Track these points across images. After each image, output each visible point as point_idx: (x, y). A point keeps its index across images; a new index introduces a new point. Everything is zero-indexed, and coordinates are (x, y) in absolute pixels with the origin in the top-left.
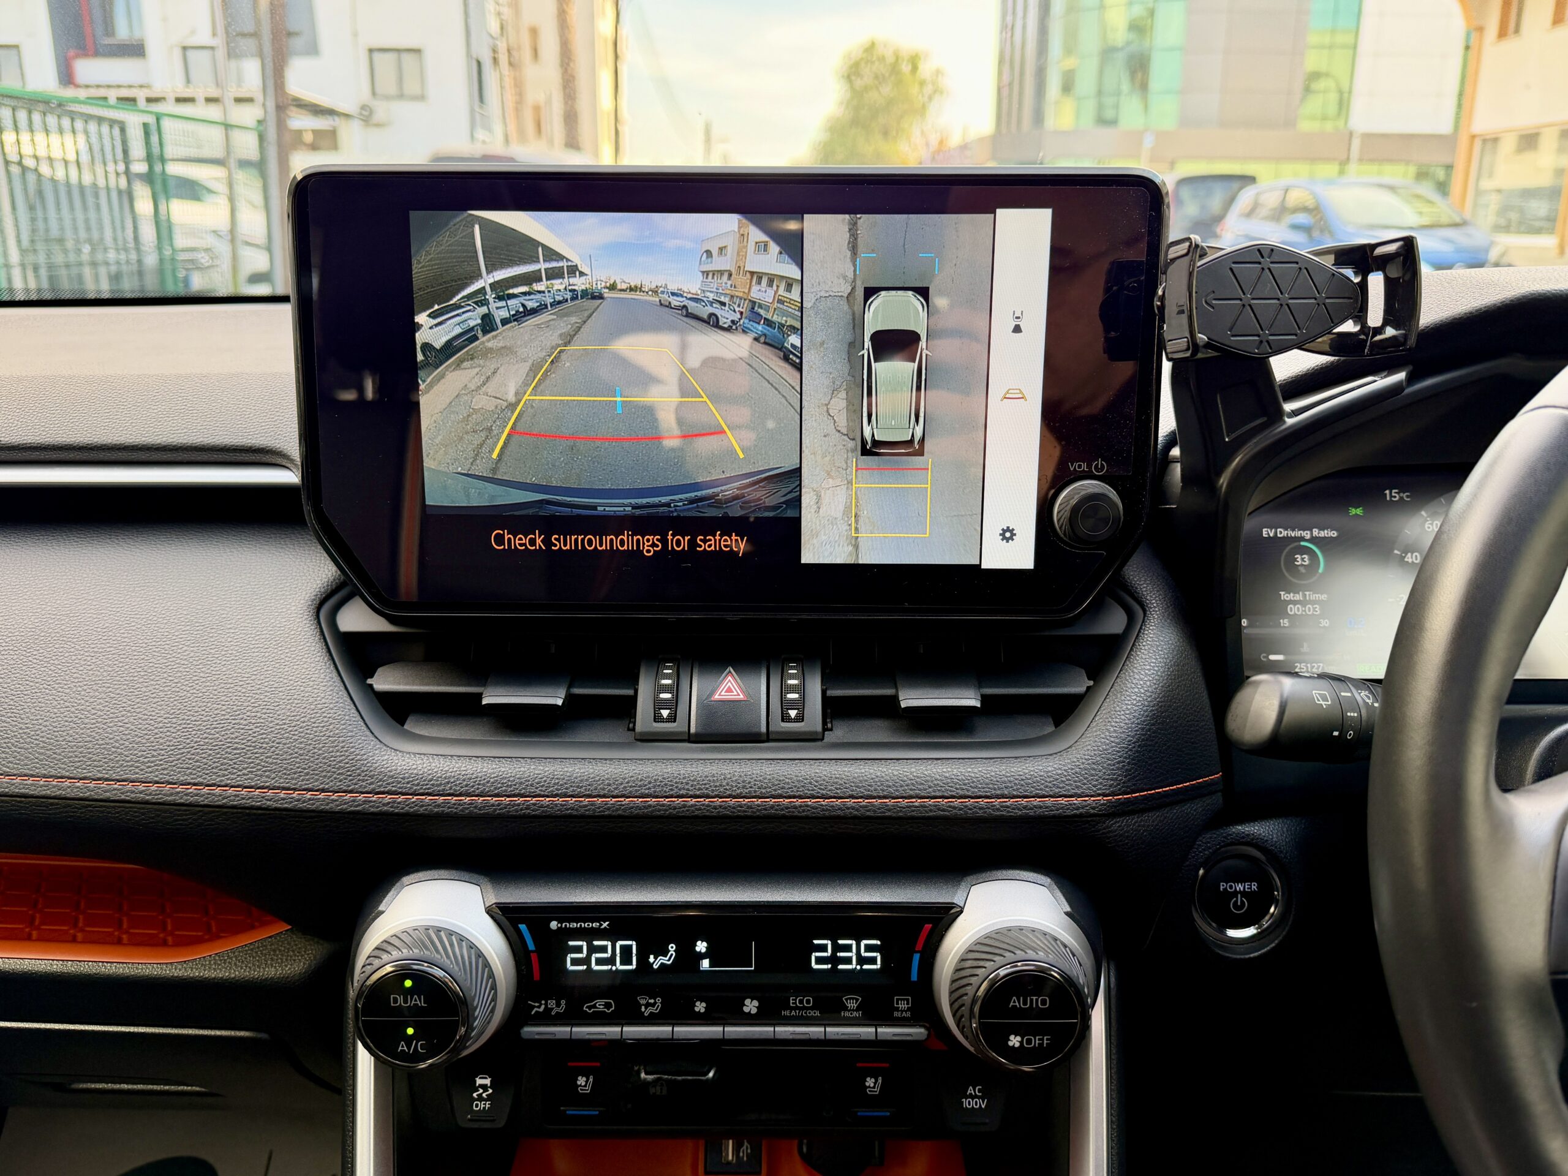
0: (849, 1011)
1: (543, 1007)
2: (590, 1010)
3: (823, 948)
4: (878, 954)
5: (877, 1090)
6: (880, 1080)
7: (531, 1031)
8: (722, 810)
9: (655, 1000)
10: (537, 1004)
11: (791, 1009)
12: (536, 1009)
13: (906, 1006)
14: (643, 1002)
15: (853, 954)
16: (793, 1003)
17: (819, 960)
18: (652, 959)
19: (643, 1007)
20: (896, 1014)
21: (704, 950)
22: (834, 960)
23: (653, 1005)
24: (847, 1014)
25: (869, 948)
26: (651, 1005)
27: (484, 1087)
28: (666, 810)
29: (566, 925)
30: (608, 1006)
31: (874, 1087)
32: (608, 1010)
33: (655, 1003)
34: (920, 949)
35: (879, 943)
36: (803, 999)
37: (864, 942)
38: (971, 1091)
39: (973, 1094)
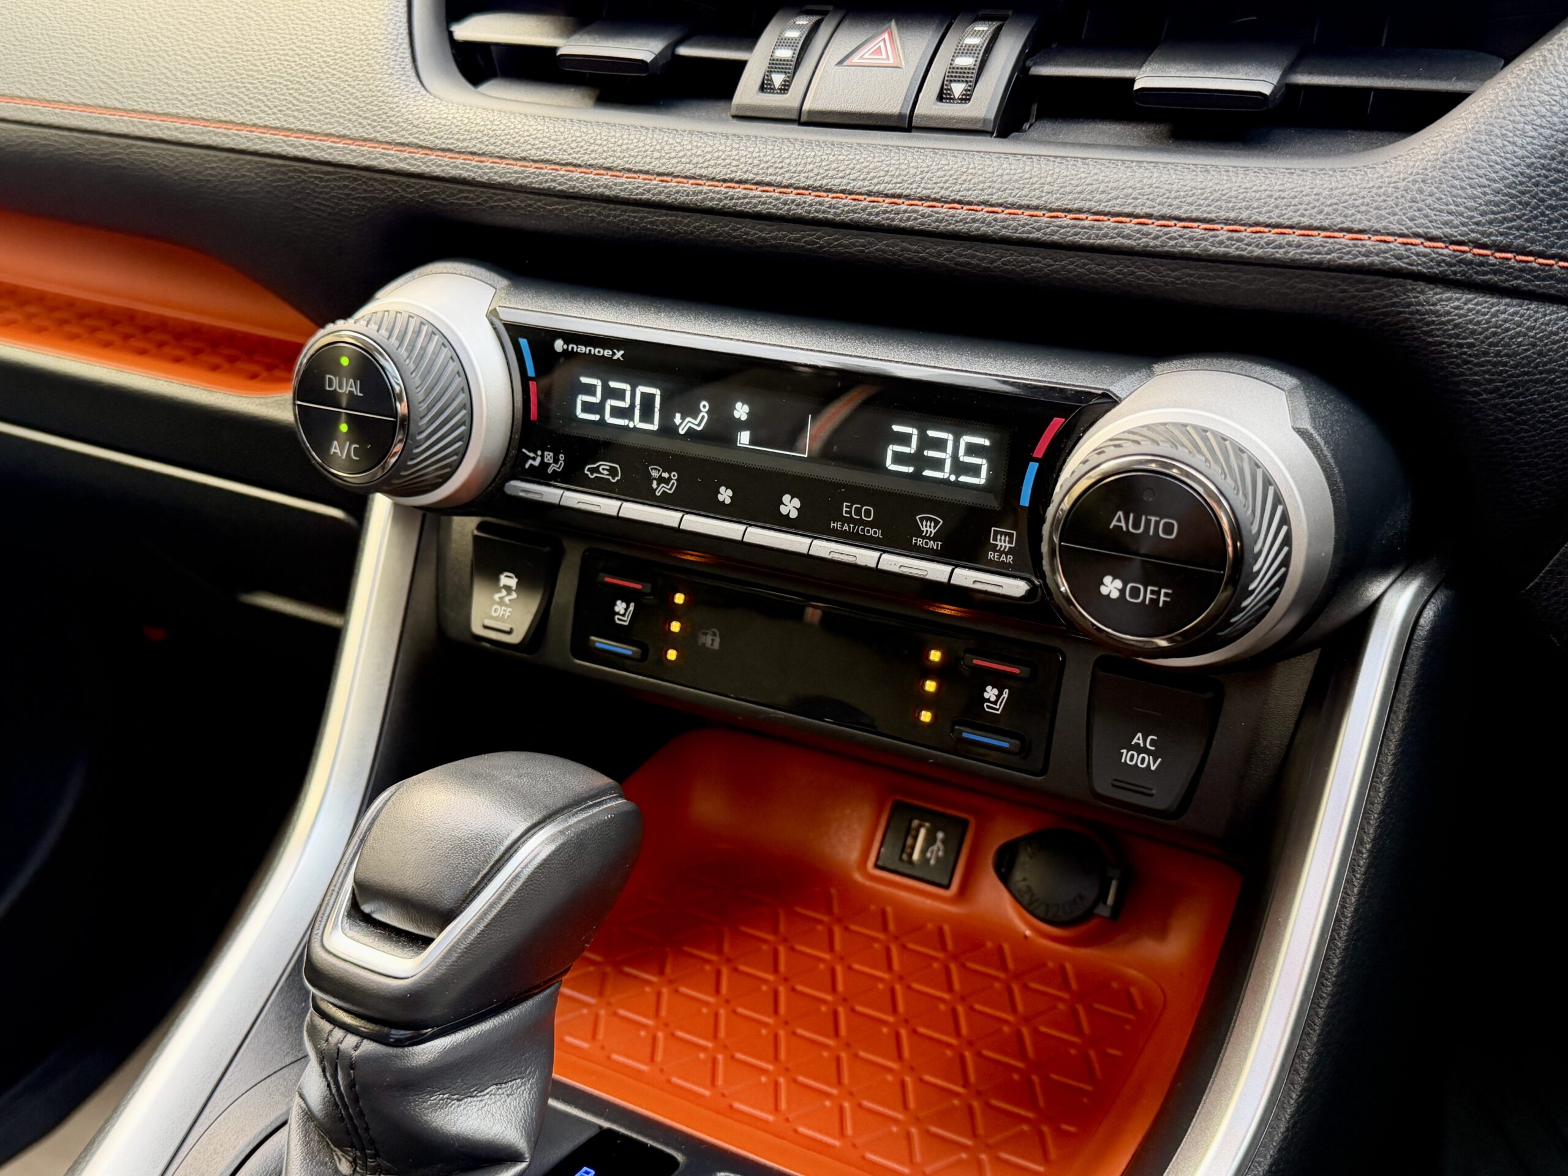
0: (924, 537)
1: (539, 459)
2: (592, 474)
3: (905, 439)
4: (985, 461)
5: (999, 708)
6: (1006, 694)
7: (520, 488)
8: (793, 207)
9: (670, 473)
10: (532, 455)
11: (844, 520)
12: (530, 462)
13: (1008, 545)
14: (655, 474)
15: (946, 456)
16: (847, 512)
17: (899, 458)
18: (678, 419)
19: (655, 482)
20: (991, 555)
21: (744, 418)
22: (919, 460)
23: (667, 481)
24: (920, 542)
25: (972, 450)
26: (663, 480)
27: (508, 588)
28: (720, 200)
29: (573, 348)
30: (613, 472)
31: (995, 703)
32: (613, 478)
33: (670, 479)
34: (1040, 457)
35: (987, 443)
36: (862, 508)
37: (966, 439)
38: (1139, 739)
39: (1142, 745)
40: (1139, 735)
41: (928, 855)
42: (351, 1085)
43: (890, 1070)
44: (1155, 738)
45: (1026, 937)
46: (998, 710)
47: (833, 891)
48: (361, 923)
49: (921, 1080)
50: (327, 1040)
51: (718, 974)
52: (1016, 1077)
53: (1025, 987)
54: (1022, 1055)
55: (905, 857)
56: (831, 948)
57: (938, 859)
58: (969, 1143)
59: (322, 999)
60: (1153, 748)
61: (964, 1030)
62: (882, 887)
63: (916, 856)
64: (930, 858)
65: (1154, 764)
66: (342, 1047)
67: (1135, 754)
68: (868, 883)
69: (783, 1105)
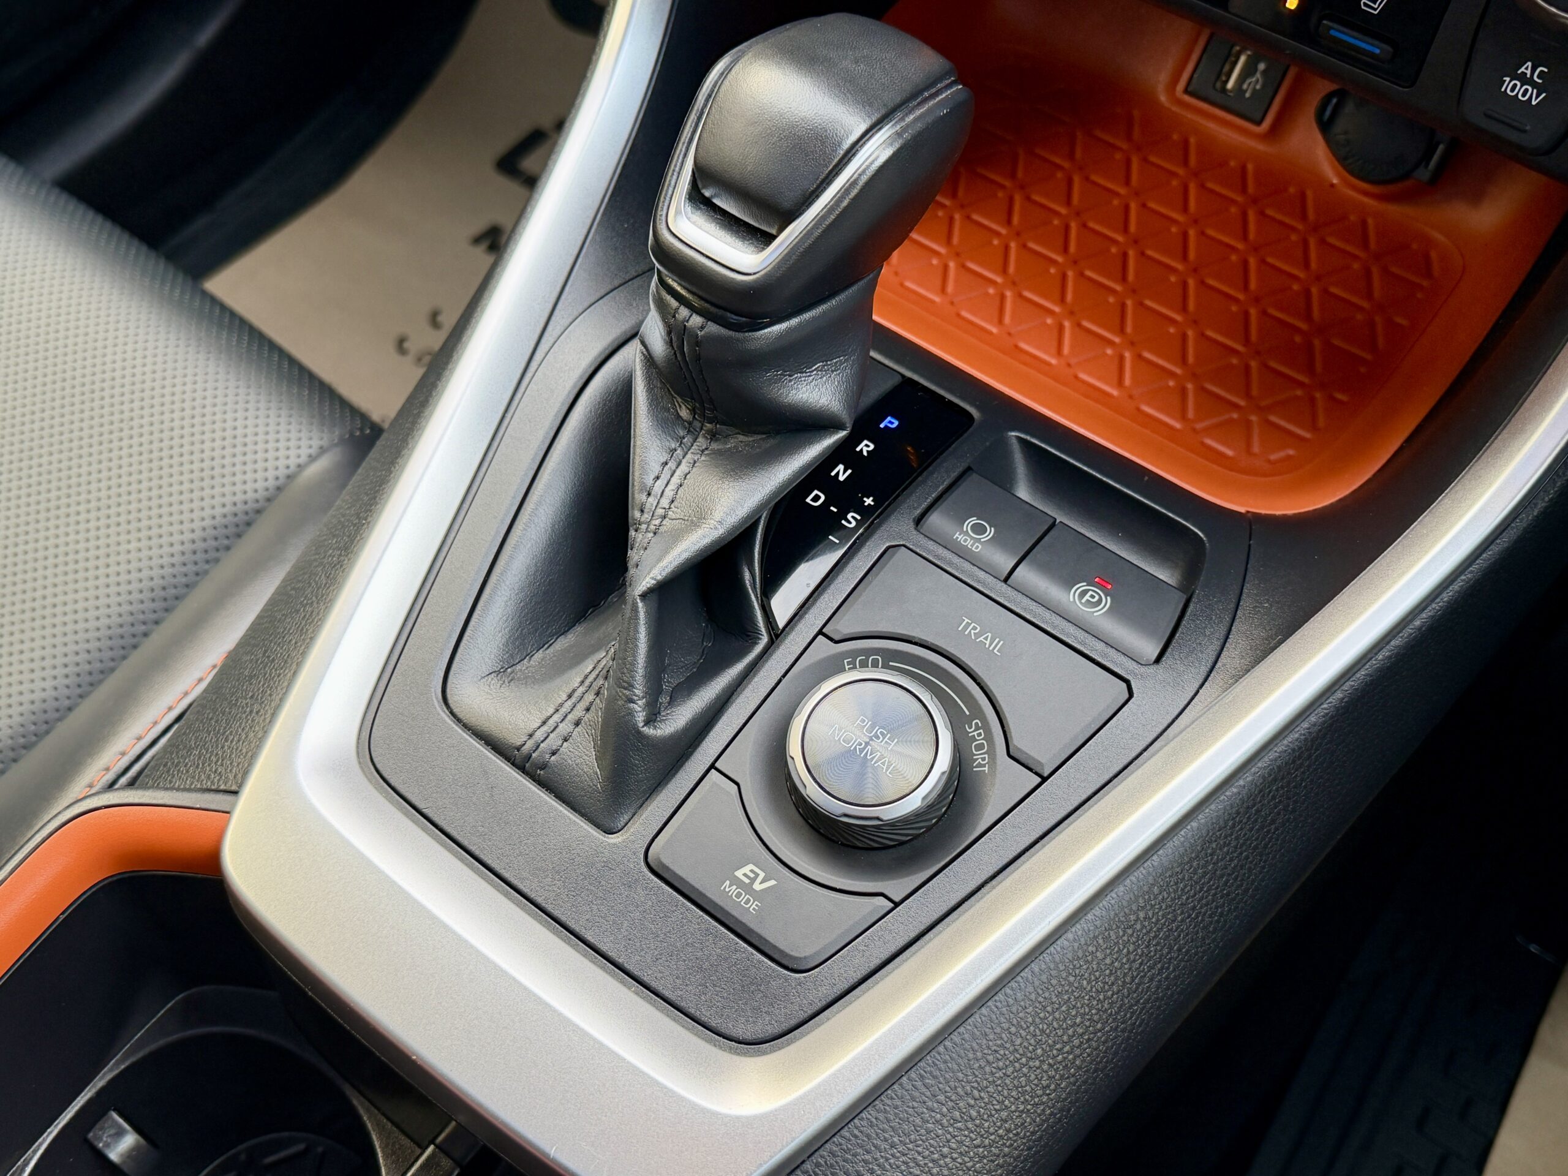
5: (1378, 8)
38: (1527, 69)
39: (1528, 76)
40: (1529, 64)
41: (1245, 86)
42: (698, 358)
43: (1173, 321)
44: (1546, 70)
45: (1332, 185)
46: (1375, 9)
47: (1136, 113)
48: (702, 206)
49: (1203, 334)
50: (674, 316)
51: (1011, 200)
52: (1298, 339)
53: (1322, 242)
54: (1308, 317)
55: (1218, 85)
56: (1127, 182)
57: (1254, 91)
58: (1242, 403)
59: (667, 276)
60: (1540, 81)
61: (1253, 285)
62: (1190, 115)
63: (1230, 85)
64: (1246, 91)
65: (1537, 98)
66: (689, 324)
67: (1519, 84)
68: (1175, 109)
69: (1066, 350)
